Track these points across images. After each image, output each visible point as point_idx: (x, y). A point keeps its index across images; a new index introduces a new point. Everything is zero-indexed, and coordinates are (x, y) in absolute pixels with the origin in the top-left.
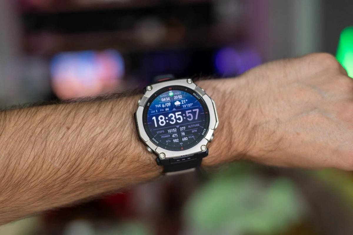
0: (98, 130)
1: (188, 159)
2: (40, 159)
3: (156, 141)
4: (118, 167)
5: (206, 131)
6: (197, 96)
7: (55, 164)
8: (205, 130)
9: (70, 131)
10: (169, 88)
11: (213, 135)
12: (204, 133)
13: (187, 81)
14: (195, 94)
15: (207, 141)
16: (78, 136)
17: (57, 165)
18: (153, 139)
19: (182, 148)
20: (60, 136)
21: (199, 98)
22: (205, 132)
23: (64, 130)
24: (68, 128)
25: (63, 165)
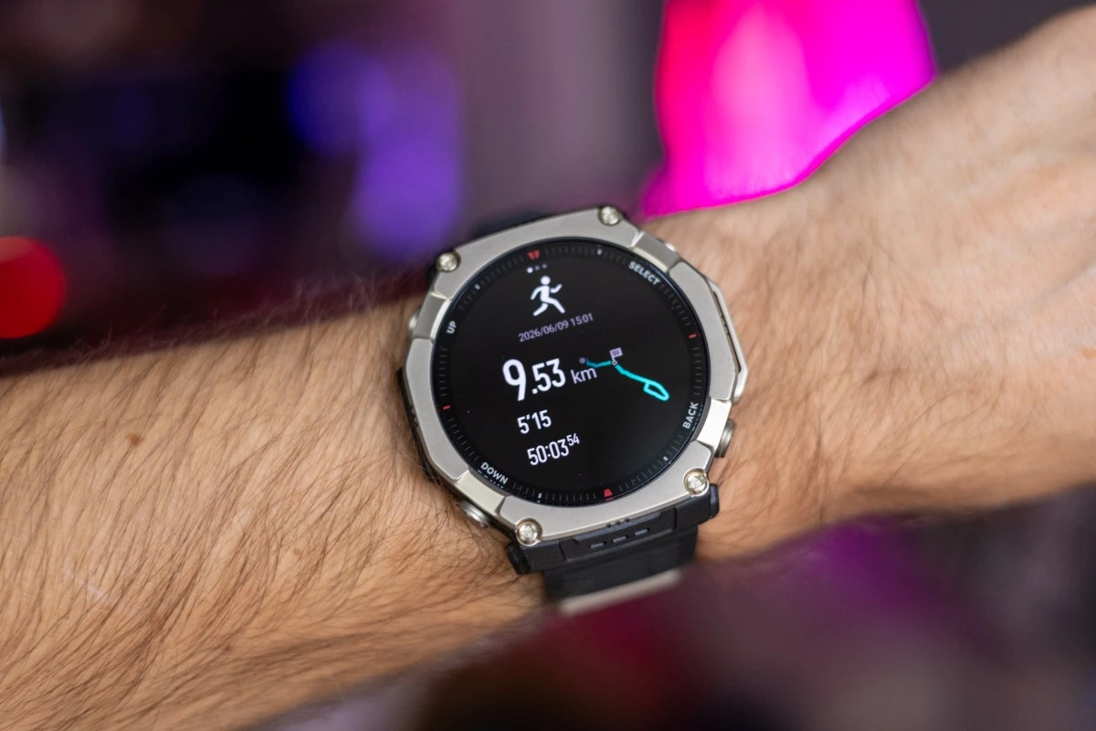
0: (256, 436)
1: (638, 533)
2: (29, 574)
3: (497, 476)
4: (352, 587)
5: (698, 411)
6: (647, 273)
7: (91, 589)
8: (694, 406)
9: (143, 450)
10: (531, 255)
11: (731, 425)
12: (690, 419)
13: (600, 217)
14: (638, 266)
15: (708, 454)
16: (176, 467)
17: (100, 594)
18: (485, 466)
19: (608, 493)
20: (105, 473)
21: (657, 280)
22: (696, 416)
23: (119, 444)
24: (136, 441)
25: (124, 591)
